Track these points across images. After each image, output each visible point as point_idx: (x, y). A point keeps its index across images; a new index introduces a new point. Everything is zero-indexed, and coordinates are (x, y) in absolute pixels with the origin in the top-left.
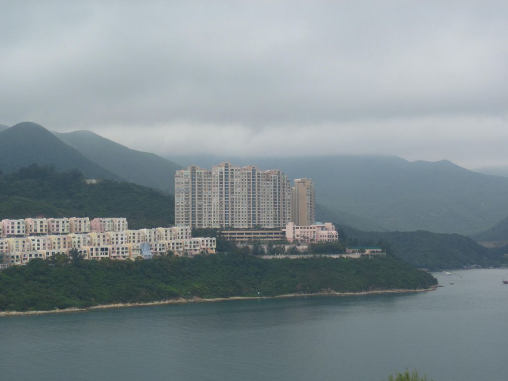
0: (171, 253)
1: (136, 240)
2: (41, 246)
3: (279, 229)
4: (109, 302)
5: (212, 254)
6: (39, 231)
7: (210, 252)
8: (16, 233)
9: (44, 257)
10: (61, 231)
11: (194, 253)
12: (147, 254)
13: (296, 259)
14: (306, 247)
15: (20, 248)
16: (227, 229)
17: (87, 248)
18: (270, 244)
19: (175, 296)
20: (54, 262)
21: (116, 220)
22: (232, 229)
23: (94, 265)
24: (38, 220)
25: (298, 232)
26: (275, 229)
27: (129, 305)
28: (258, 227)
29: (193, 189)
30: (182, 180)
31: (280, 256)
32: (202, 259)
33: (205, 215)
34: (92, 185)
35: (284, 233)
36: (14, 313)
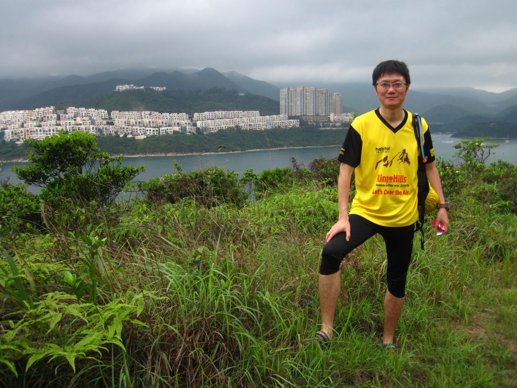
0: (279, 127)
1: (264, 121)
2: (222, 124)
3: (327, 116)
4: (254, 149)
5: (298, 127)
6: (221, 117)
7: (297, 126)
8: (211, 118)
9: (224, 129)
10: (230, 117)
11: (290, 127)
12: (269, 127)
13: (335, 130)
14: (339, 124)
15: (213, 124)
16: (304, 116)
17: (243, 124)
18: (323, 123)
19: (282, 146)
20: (229, 130)
21: (254, 112)
22: (306, 116)
23: (246, 132)
24: (220, 112)
25: (336, 117)
26: (325, 116)
27: (262, 150)
28: (317, 115)
29: (288, 98)
30: (283, 94)
31: (328, 128)
32: (293, 129)
33: (294, 110)
34: (242, 96)
35: (329, 118)
36: (213, 153)
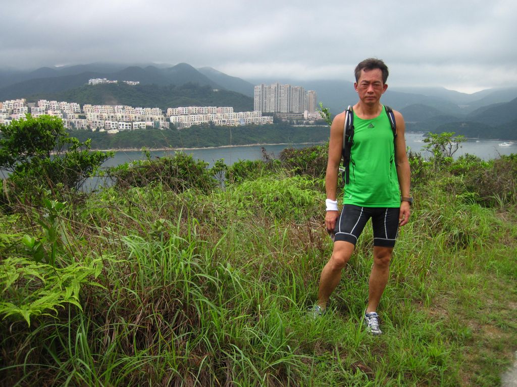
0: (253, 123)
1: (238, 117)
2: (196, 119)
3: (301, 113)
4: (227, 145)
5: (271, 124)
6: (194, 113)
7: (270, 123)
8: (184, 113)
9: (198, 124)
10: (204, 113)
11: (263, 123)
12: (243, 123)
13: (309, 127)
14: (313, 122)
15: (187, 120)
16: (277, 113)
17: (216, 120)
18: (297, 120)
19: (256, 142)
20: (202, 126)
21: (228, 108)
22: (280, 113)
23: (219, 128)
24: (194, 108)
25: (309, 115)
26: (299, 113)
27: (235, 146)
28: (291, 112)
29: (263, 95)
30: (257, 91)
31: (301, 126)
32: (267, 126)
33: (268, 106)
34: (216, 92)
35: (303, 115)
36: (186, 149)
